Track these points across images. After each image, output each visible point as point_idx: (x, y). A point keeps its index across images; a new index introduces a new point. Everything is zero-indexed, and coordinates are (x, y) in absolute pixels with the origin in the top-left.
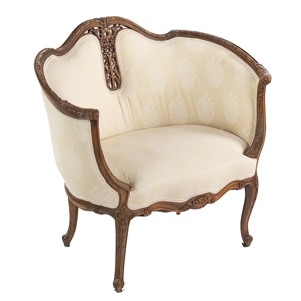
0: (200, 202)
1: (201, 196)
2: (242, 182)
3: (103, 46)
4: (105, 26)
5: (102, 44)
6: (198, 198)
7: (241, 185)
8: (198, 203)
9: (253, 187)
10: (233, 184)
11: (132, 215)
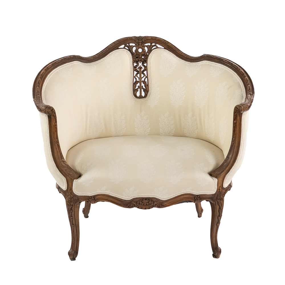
0: (145, 204)
1: (146, 199)
2: (197, 197)
3: (135, 60)
4: (140, 44)
5: (134, 58)
6: (142, 200)
7: (197, 199)
8: (143, 204)
9: (214, 204)
10: (187, 196)
11: (77, 199)
